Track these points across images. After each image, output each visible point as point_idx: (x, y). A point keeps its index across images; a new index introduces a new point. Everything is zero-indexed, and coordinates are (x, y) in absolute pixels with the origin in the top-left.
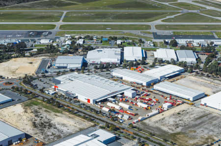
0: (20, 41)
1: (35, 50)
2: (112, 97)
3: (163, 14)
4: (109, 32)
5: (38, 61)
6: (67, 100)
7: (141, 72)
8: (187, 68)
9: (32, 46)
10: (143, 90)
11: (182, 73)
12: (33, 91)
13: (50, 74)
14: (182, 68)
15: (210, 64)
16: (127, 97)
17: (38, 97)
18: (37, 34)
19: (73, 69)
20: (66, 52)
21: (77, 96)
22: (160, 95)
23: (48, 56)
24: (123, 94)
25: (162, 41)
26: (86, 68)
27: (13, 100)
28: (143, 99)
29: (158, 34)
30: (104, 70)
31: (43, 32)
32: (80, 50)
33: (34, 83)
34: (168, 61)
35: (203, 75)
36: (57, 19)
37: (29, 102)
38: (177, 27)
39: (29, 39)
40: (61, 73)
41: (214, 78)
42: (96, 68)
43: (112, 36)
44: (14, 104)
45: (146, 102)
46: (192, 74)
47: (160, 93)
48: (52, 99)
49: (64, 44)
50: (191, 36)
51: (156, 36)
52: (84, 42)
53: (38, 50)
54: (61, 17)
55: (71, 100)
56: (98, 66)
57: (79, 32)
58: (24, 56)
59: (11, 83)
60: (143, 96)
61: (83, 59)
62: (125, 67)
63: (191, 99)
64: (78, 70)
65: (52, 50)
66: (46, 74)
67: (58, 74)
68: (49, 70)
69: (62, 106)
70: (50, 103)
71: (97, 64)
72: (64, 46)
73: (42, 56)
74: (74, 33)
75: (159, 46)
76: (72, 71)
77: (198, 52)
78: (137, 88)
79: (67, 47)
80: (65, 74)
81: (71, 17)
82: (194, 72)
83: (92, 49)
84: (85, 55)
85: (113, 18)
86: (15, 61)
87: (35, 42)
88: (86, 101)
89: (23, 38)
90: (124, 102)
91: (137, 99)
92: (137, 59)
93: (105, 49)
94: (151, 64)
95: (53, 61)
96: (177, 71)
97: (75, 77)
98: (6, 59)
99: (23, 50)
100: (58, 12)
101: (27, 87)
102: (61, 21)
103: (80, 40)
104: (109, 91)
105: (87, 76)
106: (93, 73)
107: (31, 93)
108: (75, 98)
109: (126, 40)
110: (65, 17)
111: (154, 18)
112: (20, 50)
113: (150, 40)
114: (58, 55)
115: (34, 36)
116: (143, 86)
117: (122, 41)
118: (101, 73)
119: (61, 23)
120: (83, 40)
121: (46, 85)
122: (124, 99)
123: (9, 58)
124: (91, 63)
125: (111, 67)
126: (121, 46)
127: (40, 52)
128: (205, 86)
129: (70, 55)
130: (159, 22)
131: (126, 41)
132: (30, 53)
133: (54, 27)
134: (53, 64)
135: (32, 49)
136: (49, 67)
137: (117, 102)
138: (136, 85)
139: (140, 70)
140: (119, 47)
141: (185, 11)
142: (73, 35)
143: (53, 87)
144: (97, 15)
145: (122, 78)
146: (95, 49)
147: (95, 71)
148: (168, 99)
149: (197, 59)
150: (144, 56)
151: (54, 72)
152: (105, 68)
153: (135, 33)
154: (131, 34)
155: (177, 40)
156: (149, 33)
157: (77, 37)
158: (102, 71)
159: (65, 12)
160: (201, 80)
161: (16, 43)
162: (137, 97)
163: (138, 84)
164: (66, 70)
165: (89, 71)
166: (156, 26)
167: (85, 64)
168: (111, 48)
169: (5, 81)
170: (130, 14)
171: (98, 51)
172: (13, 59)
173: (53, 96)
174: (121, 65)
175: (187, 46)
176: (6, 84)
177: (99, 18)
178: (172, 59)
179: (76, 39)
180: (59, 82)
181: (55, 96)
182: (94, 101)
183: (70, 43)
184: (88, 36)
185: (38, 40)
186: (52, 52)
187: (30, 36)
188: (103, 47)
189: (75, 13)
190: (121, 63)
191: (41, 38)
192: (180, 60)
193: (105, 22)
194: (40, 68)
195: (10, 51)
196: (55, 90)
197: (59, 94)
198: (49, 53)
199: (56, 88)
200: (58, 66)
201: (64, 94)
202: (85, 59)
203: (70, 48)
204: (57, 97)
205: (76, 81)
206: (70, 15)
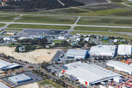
0: (44, 37)
1: (54, 44)
2: (104, 81)
4: (109, 33)
5: (54, 52)
6: (70, 81)
7: (129, 64)
9: (52, 41)
10: (128, 77)
12: (47, 74)
13: (61, 61)
16: (115, 82)
17: (50, 78)
18: (57, 33)
19: (78, 59)
20: (75, 47)
21: (78, 79)
23: (62, 48)
24: (112, 79)
26: (88, 59)
27: (32, 79)
28: (127, 84)
30: (101, 61)
31: (61, 31)
32: (85, 46)
33: (49, 68)
36: (73, 22)
37: (43, 82)
39: (51, 36)
40: (69, 62)
42: (96, 59)
43: (111, 36)
44: (33, 83)
45: (129, 86)
48: (60, 80)
52: (89, 40)
53: (55, 44)
54: (76, 21)
55: (73, 81)
56: (97, 58)
57: (87, 32)
58: (45, 48)
59: (33, 67)
60: (127, 82)
61: (87, 52)
62: (117, 60)
64: (82, 60)
65: (66, 44)
66: (59, 62)
67: (67, 62)
69: (66, 86)
70: (58, 83)
71: (97, 56)
72: (74, 42)
73: (57, 48)
74: (84, 33)
76: (78, 60)
78: (124, 75)
79: (77, 43)
80: (72, 62)
81: (83, 21)
83: (95, 45)
84: (89, 49)
85: (114, 23)
86: (38, 51)
87: (54, 38)
88: (84, 83)
89: (46, 35)
90: (113, 85)
91: (123, 84)
92: (127, 54)
95: (65, 52)
97: (79, 65)
98: (32, 49)
99: (45, 44)
100: (74, 17)
101: (43, 70)
102: (75, 23)
103: (87, 38)
104: (102, 77)
105: (88, 65)
106: (93, 62)
107: (46, 75)
108: (76, 80)
109: (121, 39)
110: (79, 21)
112: (43, 43)
115: (54, 34)
116: (129, 74)
117: (118, 40)
118: (99, 63)
119: (75, 25)
120: (89, 38)
121: (57, 70)
122: (113, 84)
123: (34, 49)
124: (93, 55)
125: (106, 59)
126: (117, 44)
127: (57, 45)
129: (77, 48)
131: (120, 40)
132: (49, 46)
133: (70, 27)
134: (64, 55)
135: (51, 43)
136: (61, 57)
137: (107, 85)
138: (123, 73)
139: (128, 63)
140: (115, 45)
142: (82, 34)
143: (62, 72)
144: (103, 20)
145: (113, 68)
146: (97, 45)
147: (94, 61)
151: (64, 61)
152: (102, 59)
153: (128, 35)
154: (126, 35)
157: (85, 36)
159: (79, 17)
161: (41, 38)
162: (123, 82)
163: (125, 73)
164: (73, 59)
165: (90, 61)
167: (88, 56)
168: (109, 45)
169: (28, 65)
170: (128, 21)
171: (99, 47)
172: (37, 50)
173: (61, 78)
174: (115, 58)
176: (29, 67)
177: (103, 22)
179: (84, 37)
180: (66, 68)
182: (90, 83)
183: (79, 40)
184: (93, 35)
185: (57, 36)
186: (65, 46)
187: (52, 34)
188: (103, 44)
189: (86, 18)
190: (115, 57)
191: (59, 35)
193: (107, 25)
194: (55, 57)
195: (36, 44)
196: (63, 74)
197: (65, 77)
198: (63, 46)
199: (64, 72)
200: (67, 57)
201: (69, 77)
202: (88, 52)
203: (79, 44)
204: (64, 79)
205: (79, 68)
206: (83, 20)
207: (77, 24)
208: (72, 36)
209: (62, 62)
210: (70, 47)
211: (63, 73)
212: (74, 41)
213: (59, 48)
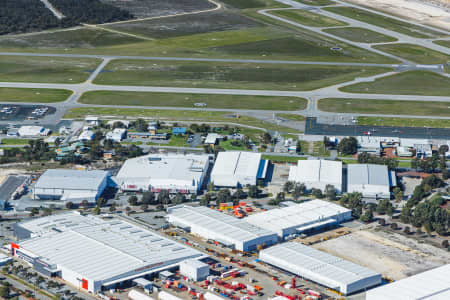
2: (147, 277)
3: (349, 71)
4: (196, 112)
6: (32, 279)
7: (244, 215)
8: (359, 210)
10: (231, 260)
11: (345, 221)
13: (14, 212)
14: (345, 210)
15: (423, 201)
16: (185, 278)
18: (19, 114)
19: (74, 202)
20: (71, 160)
21: (60, 272)
22: (270, 276)
23: (25, 167)
24: (176, 270)
25: (320, 138)
26: (110, 202)
28: (223, 284)
29: (319, 121)
30: (151, 207)
31: (33, 108)
32: (107, 157)
34: (319, 191)
35: (395, 228)
36: (82, 77)
38: (375, 106)
40: (41, 212)
41: (422, 238)
42: (134, 201)
43: (200, 124)
45: (229, 291)
46: (370, 225)
47: (273, 272)
49: (74, 139)
50: (399, 128)
51: (313, 126)
52: (124, 136)
53: (5, 151)
54: (92, 71)
55: (41, 279)
56: (140, 197)
57: (122, 110)
60: (225, 276)
61: (108, 179)
62: (207, 202)
63: (344, 290)
64: (85, 207)
65: (39, 153)
66: (6, 214)
67: (34, 213)
68: (15, 204)
69: (13, 296)
71: (140, 192)
72: (70, 144)
73: (9, 167)
74: (111, 112)
75: (310, 151)
76: (72, 206)
77: (405, 171)
78: (219, 255)
79: (78, 147)
80: (50, 214)
81: (119, 72)
82: (376, 220)
83: (139, 153)
84: (116, 169)
85: (221, 79)
87: (5, 132)
88: (79, 285)
90: (176, 289)
91: (208, 283)
92: (244, 183)
93: (171, 155)
94: (274, 197)
95: (33, 179)
96: (332, 217)
97: (69, 224)
100: (89, 60)
102: (89, 81)
103: (116, 130)
104: (141, 262)
105: (102, 221)
106: (124, 214)
108: (54, 275)
109: (232, 133)
110: (102, 71)
111: (324, 81)
113: (291, 136)
114: (49, 167)
115: (8, 117)
116: (235, 251)
117: (219, 137)
118: (144, 216)
119: (88, 86)
120: (123, 130)
122: (176, 283)
124: (126, 188)
125: (170, 202)
126: (213, 151)
127: (8, 158)
128: (393, 258)
129: (78, 166)
130: (332, 91)
131: (229, 137)
133: (67, 94)
134: (30, 189)
137: (155, 289)
138: (218, 249)
139: (242, 212)
140: (208, 152)
141: (408, 65)
142: (104, 117)
143: (9, 247)
144: (183, 69)
145: (188, 230)
146: (147, 154)
147: (128, 209)
148: (287, 286)
149: (392, 188)
150: (264, 176)
151: (26, 209)
152: (156, 201)
153: (260, 117)
154: (251, 120)
155: (359, 138)
156: (299, 118)
157: (111, 123)
158: (147, 211)
159: (107, 60)
160: (387, 242)
162: (210, 278)
163: (224, 246)
164: (57, 204)
165: (112, 210)
166: (320, 101)
167: (108, 192)
168: (185, 153)
170: (269, 70)
171: (150, 159)
173: (1, 269)
174: (198, 198)
175: (382, 154)
177: (183, 77)
178: (328, 186)
179: (108, 127)
180: (26, 235)
181: (7, 269)
182: (96, 284)
183: (89, 138)
184: (141, 121)
185: (15, 126)
186: (37, 159)
188: (166, 151)
189: (130, 62)
190: (200, 192)
191: (25, 121)
192: (351, 189)
193: (198, 86)
196: (13, 254)
197: (16, 265)
198: (29, 159)
199: (16, 249)
200: (39, 195)
201: (31, 265)
202: (112, 178)
203: (85, 151)
204: (10, 273)
205: (69, 232)
206: (116, 68)
207: (95, 82)
208: (68, 124)
209: (16, 215)
210: (52, 161)
211: (13, 250)
212: (71, 140)
213: (17, 167)
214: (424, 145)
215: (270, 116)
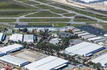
3: (28, 12)
8: (26, 46)
11: (22, 49)
15: (41, 43)
22: (2, 63)
25: (18, 29)
29: (19, 24)
34: (16, 42)
35: (34, 50)
38: (33, 20)
41: (40, 52)
46: (28, 49)
47: (3, 62)
50: (38, 25)
51: (17, 26)
63: (20, 66)
75: (16, 32)
77: (38, 36)
82: (30, 48)
94: (5, 44)
96: (19, 48)
111: (21, 15)
113: (11, 29)
128: (33, 57)
130: (23, 17)
141: (42, 10)
148: (6, 66)
149: (34, 40)
150: (3, 39)
153: (4, 24)
154: (2, 25)
155: (28, 28)
156: (14, 24)
160: (32, 53)
166: (20, 19)
175: (33, 32)
178: (19, 40)
192: (24, 41)
214: (43, 29)
215: (7, 24)
